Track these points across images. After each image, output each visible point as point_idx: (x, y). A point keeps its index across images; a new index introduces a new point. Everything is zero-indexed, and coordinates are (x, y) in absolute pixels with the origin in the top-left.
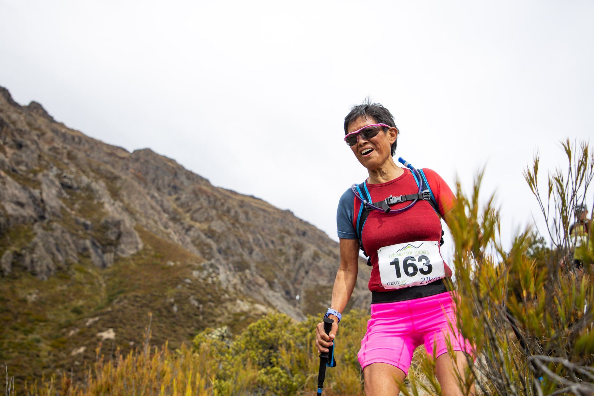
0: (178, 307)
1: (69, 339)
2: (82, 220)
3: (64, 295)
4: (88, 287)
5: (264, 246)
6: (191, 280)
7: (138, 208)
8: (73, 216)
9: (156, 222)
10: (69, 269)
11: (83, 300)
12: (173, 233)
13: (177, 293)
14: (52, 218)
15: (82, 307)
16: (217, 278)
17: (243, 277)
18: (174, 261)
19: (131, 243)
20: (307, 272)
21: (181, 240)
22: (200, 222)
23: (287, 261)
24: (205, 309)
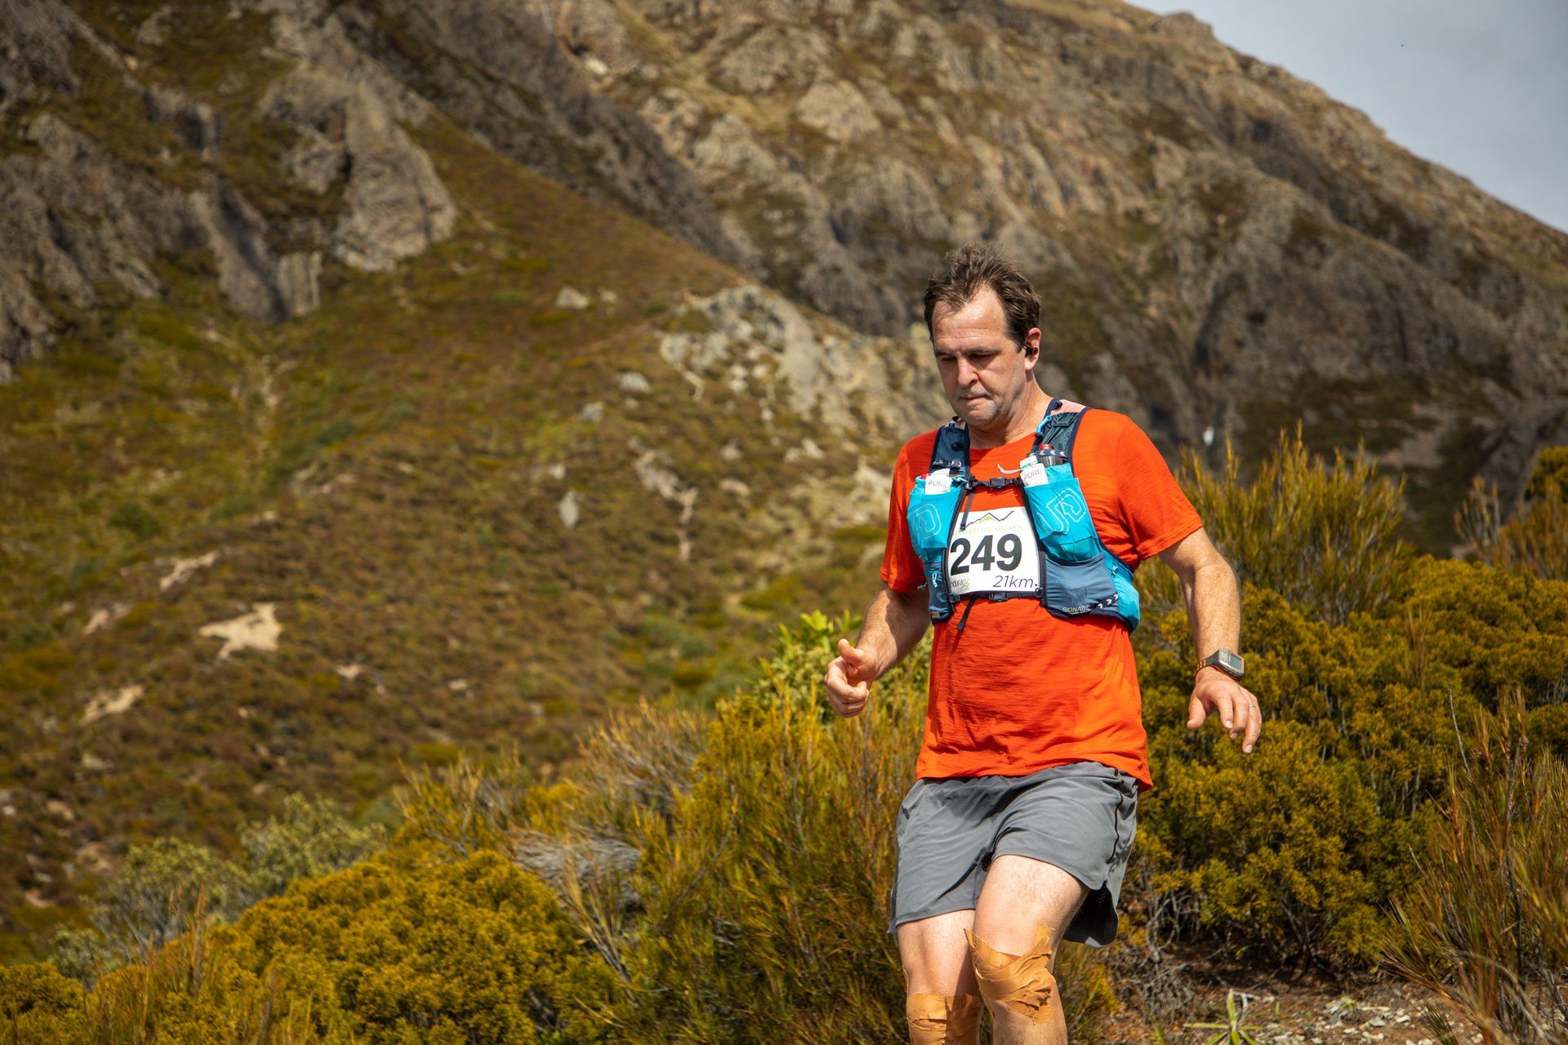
0: (582, 507)
1: (77, 650)
2: (172, 100)
3: (83, 448)
4: (193, 408)
5: (1053, 199)
6: (650, 380)
7: (446, 38)
8: (130, 83)
9: (531, 101)
10: (109, 327)
11: (169, 471)
12: (613, 154)
13: (581, 438)
14: (29, 91)
15: (158, 500)
16: (775, 366)
17: (898, 360)
18: (593, 291)
19: (398, 204)
20: (1257, 319)
21: (651, 181)
22: (753, 95)
23: (1165, 266)
24: (705, 515)
